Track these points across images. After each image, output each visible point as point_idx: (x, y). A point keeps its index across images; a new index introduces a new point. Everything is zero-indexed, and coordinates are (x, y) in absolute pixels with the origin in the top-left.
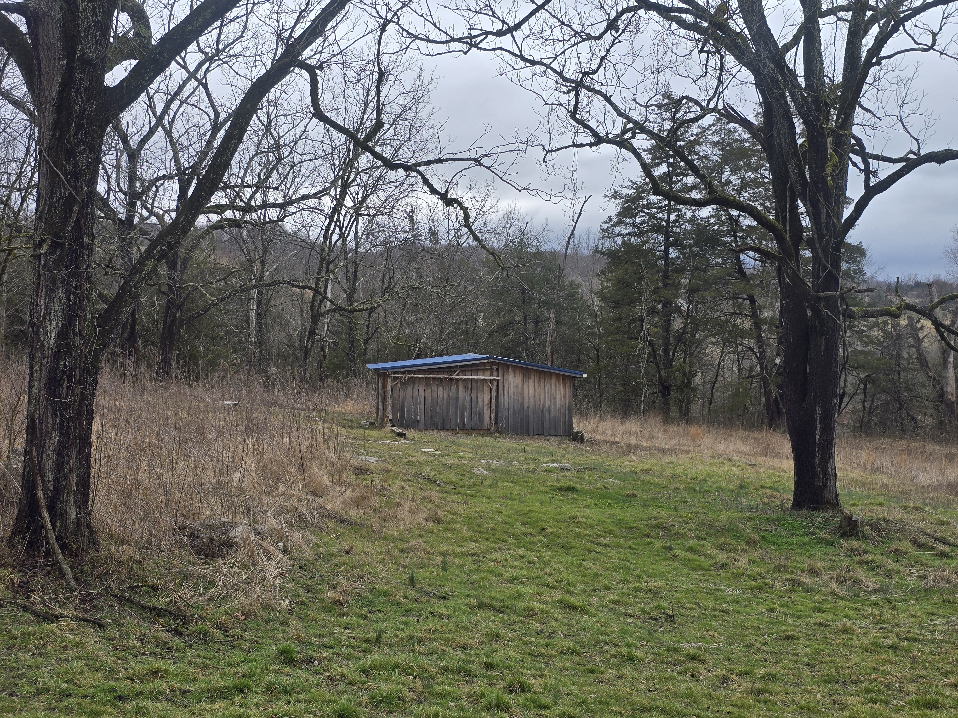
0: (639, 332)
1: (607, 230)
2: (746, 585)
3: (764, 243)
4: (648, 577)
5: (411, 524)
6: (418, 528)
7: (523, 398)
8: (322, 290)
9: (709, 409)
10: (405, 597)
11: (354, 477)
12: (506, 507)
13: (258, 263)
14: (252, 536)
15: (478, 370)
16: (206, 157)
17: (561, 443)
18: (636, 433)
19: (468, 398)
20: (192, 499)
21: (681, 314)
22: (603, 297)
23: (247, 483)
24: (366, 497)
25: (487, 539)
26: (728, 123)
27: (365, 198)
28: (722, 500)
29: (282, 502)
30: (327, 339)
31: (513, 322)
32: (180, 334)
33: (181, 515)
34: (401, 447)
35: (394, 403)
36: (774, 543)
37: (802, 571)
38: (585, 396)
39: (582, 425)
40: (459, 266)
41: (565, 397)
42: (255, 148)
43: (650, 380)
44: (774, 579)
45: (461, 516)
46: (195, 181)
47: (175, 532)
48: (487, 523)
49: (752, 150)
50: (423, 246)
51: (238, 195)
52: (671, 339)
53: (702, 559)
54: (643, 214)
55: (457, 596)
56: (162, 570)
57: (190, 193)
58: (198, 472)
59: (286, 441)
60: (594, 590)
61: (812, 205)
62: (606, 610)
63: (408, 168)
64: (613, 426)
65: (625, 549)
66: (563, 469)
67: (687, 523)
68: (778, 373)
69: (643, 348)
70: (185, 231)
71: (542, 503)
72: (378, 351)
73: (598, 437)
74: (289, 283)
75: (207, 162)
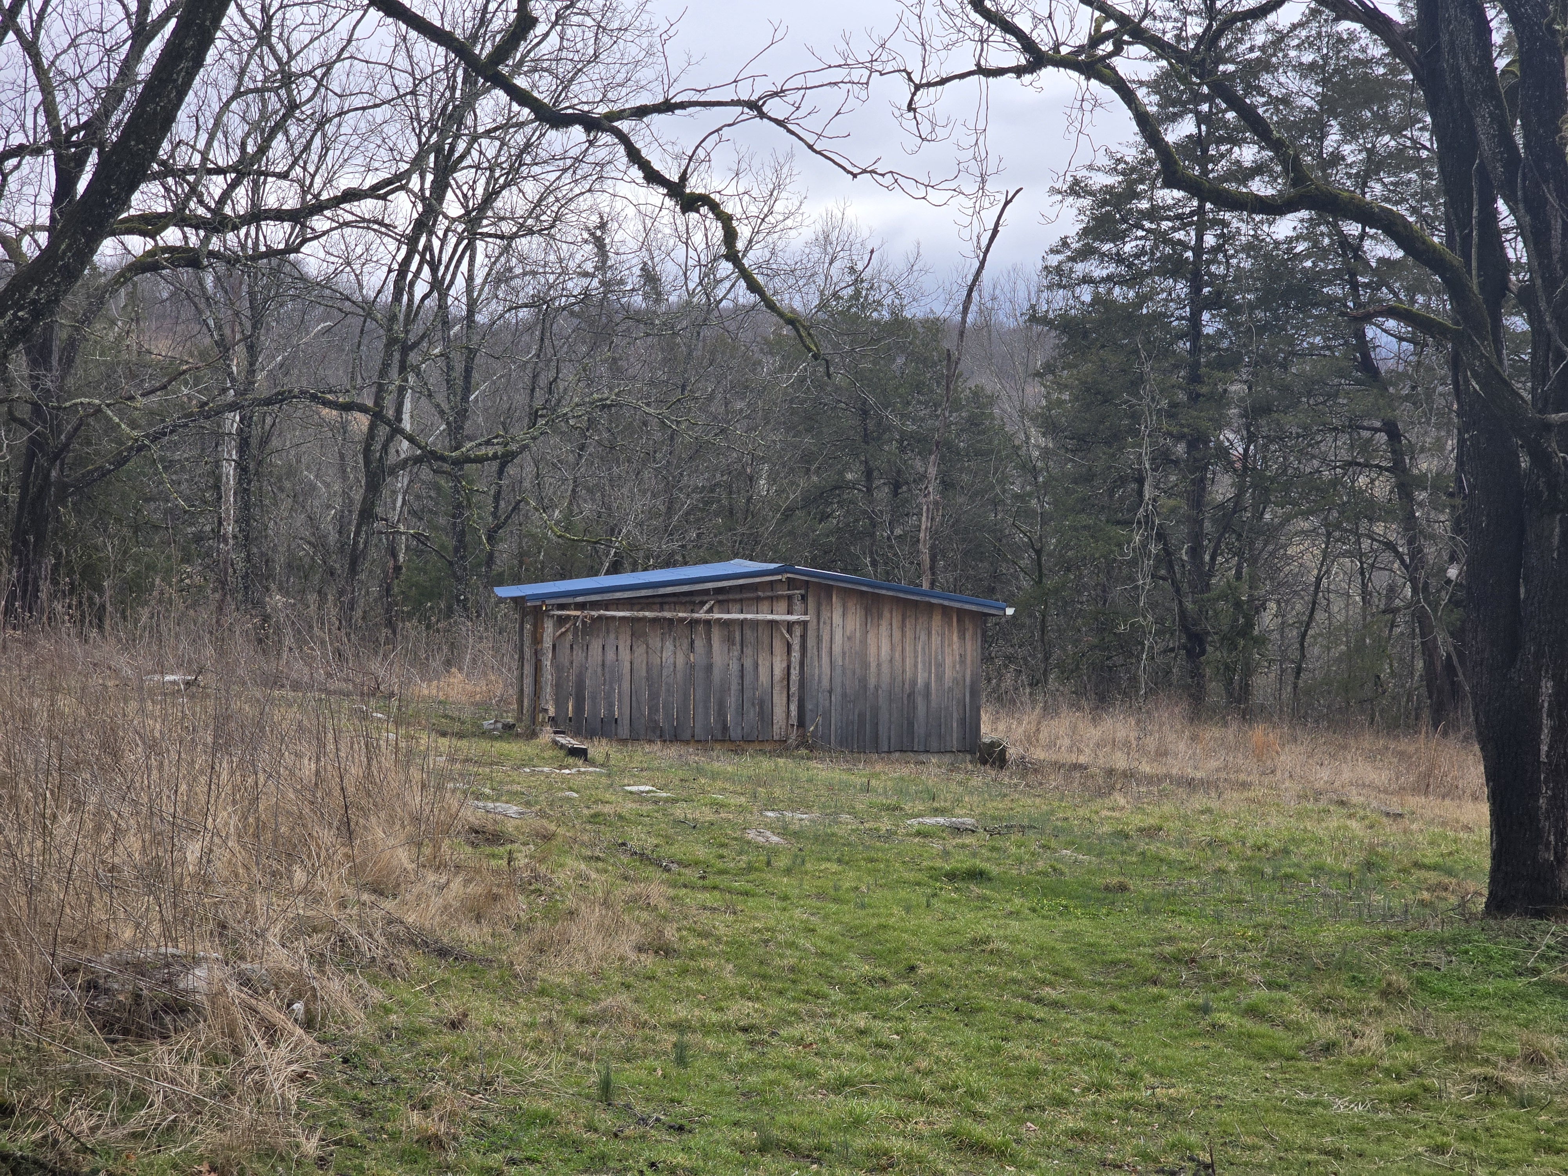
0: (1134, 509)
1: (1058, 269)
2: (1379, 1092)
3: (1420, 299)
4: (1154, 1075)
5: (603, 958)
6: (621, 969)
7: (865, 665)
8: (390, 413)
9: (1295, 686)
10: (591, 1128)
11: (469, 849)
12: (826, 917)
13: (241, 349)
14: (232, 989)
15: (758, 599)
16: (119, 104)
17: (953, 768)
18: (1127, 744)
19: (734, 667)
20: (90, 902)
21: (1229, 466)
22: (1050, 427)
23: (219, 867)
24: (496, 898)
25: (781, 993)
26: (1337, 19)
27: (490, 197)
28: (1325, 895)
29: (300, 908)
30: (402, 528)
31: (840, 486)
32: (58, 519)
33: (65, 940)
34: (577, 782)
35: (559, 678)
36: (1443, 995)
37: (1509, 1059)
38: (1010, 659)
39: (1002, 726)
40: (712, 353)
41: (963, 661)
42: (233, 82)
43: (1160, 621)
44: (1443, 1078)
45: (718, 940)
46: (93, 158)
47: (51, 980)
48: (782, 956)
49: (1391, 84)
50: (626, 308)
51: (193, 189)
52: (1207, 525)
53: (1280, 1032)
54: (1141, 233)
55: (712, 1125)
56: (23, 1069)
57: (81, 187)
58: (105, 839)
59: (308, 768)
60: (1029, 1108)
61: (1529, 210)
62: (1058, 1153)
63: (591, 124)
64: (1074, 728)
65: (1101, 1011)
66: (957, 830)
67: (1245, 949)
68: (1454, 602)
69: (1144, 545)
70: (71, 274)
71: (908, 909)
72: (522, 555)
73: (1039, 754)
74: (314, 397)
75: (120, 115)
